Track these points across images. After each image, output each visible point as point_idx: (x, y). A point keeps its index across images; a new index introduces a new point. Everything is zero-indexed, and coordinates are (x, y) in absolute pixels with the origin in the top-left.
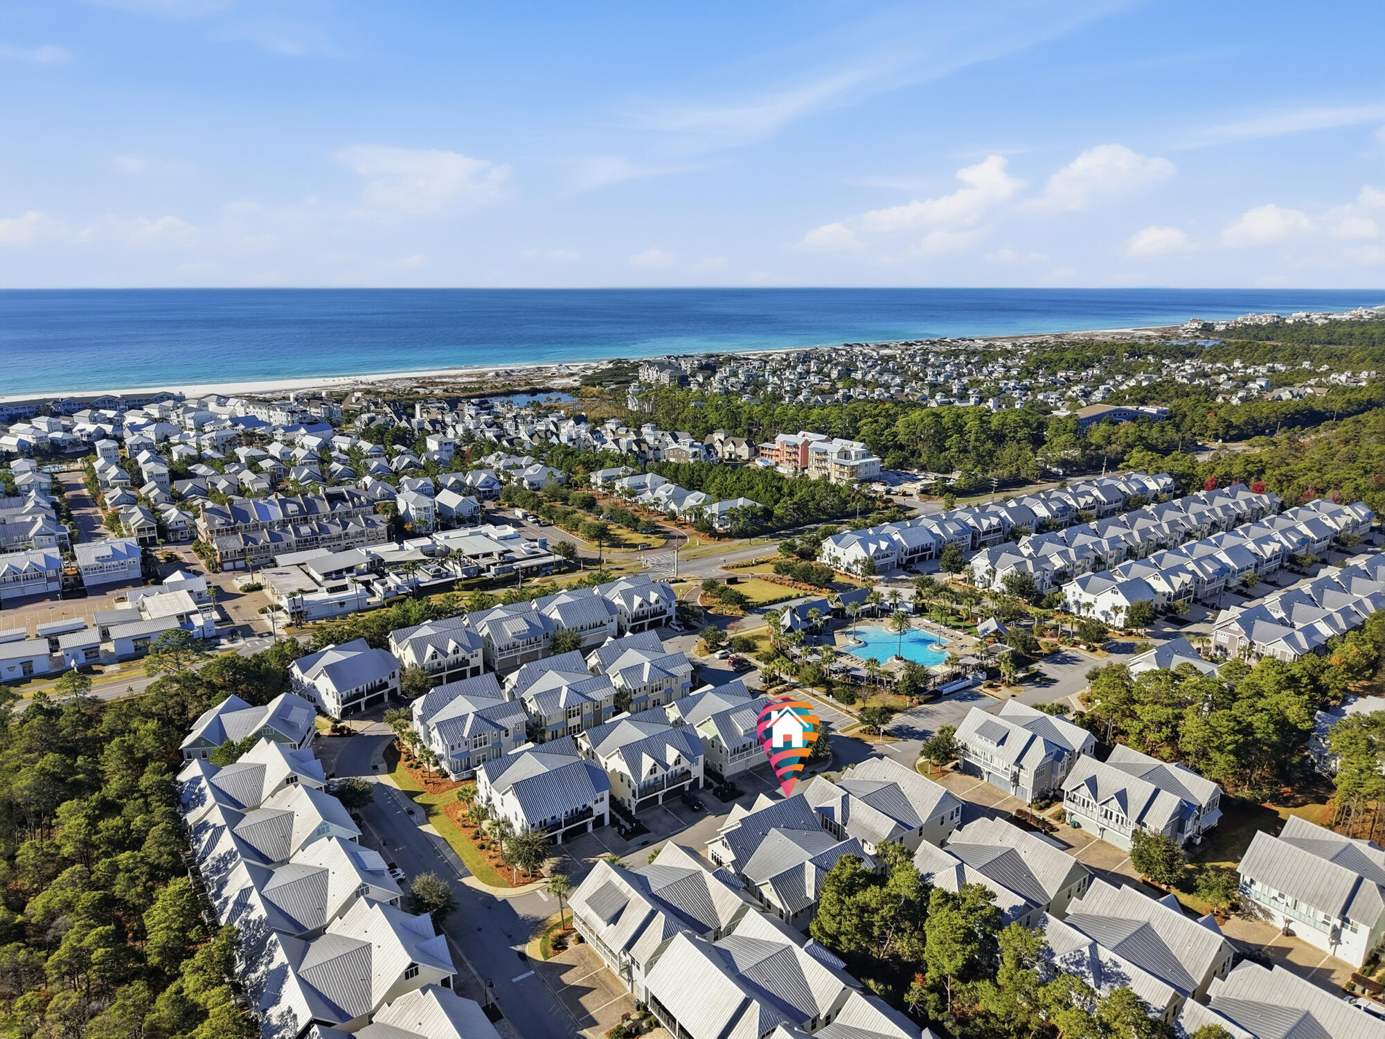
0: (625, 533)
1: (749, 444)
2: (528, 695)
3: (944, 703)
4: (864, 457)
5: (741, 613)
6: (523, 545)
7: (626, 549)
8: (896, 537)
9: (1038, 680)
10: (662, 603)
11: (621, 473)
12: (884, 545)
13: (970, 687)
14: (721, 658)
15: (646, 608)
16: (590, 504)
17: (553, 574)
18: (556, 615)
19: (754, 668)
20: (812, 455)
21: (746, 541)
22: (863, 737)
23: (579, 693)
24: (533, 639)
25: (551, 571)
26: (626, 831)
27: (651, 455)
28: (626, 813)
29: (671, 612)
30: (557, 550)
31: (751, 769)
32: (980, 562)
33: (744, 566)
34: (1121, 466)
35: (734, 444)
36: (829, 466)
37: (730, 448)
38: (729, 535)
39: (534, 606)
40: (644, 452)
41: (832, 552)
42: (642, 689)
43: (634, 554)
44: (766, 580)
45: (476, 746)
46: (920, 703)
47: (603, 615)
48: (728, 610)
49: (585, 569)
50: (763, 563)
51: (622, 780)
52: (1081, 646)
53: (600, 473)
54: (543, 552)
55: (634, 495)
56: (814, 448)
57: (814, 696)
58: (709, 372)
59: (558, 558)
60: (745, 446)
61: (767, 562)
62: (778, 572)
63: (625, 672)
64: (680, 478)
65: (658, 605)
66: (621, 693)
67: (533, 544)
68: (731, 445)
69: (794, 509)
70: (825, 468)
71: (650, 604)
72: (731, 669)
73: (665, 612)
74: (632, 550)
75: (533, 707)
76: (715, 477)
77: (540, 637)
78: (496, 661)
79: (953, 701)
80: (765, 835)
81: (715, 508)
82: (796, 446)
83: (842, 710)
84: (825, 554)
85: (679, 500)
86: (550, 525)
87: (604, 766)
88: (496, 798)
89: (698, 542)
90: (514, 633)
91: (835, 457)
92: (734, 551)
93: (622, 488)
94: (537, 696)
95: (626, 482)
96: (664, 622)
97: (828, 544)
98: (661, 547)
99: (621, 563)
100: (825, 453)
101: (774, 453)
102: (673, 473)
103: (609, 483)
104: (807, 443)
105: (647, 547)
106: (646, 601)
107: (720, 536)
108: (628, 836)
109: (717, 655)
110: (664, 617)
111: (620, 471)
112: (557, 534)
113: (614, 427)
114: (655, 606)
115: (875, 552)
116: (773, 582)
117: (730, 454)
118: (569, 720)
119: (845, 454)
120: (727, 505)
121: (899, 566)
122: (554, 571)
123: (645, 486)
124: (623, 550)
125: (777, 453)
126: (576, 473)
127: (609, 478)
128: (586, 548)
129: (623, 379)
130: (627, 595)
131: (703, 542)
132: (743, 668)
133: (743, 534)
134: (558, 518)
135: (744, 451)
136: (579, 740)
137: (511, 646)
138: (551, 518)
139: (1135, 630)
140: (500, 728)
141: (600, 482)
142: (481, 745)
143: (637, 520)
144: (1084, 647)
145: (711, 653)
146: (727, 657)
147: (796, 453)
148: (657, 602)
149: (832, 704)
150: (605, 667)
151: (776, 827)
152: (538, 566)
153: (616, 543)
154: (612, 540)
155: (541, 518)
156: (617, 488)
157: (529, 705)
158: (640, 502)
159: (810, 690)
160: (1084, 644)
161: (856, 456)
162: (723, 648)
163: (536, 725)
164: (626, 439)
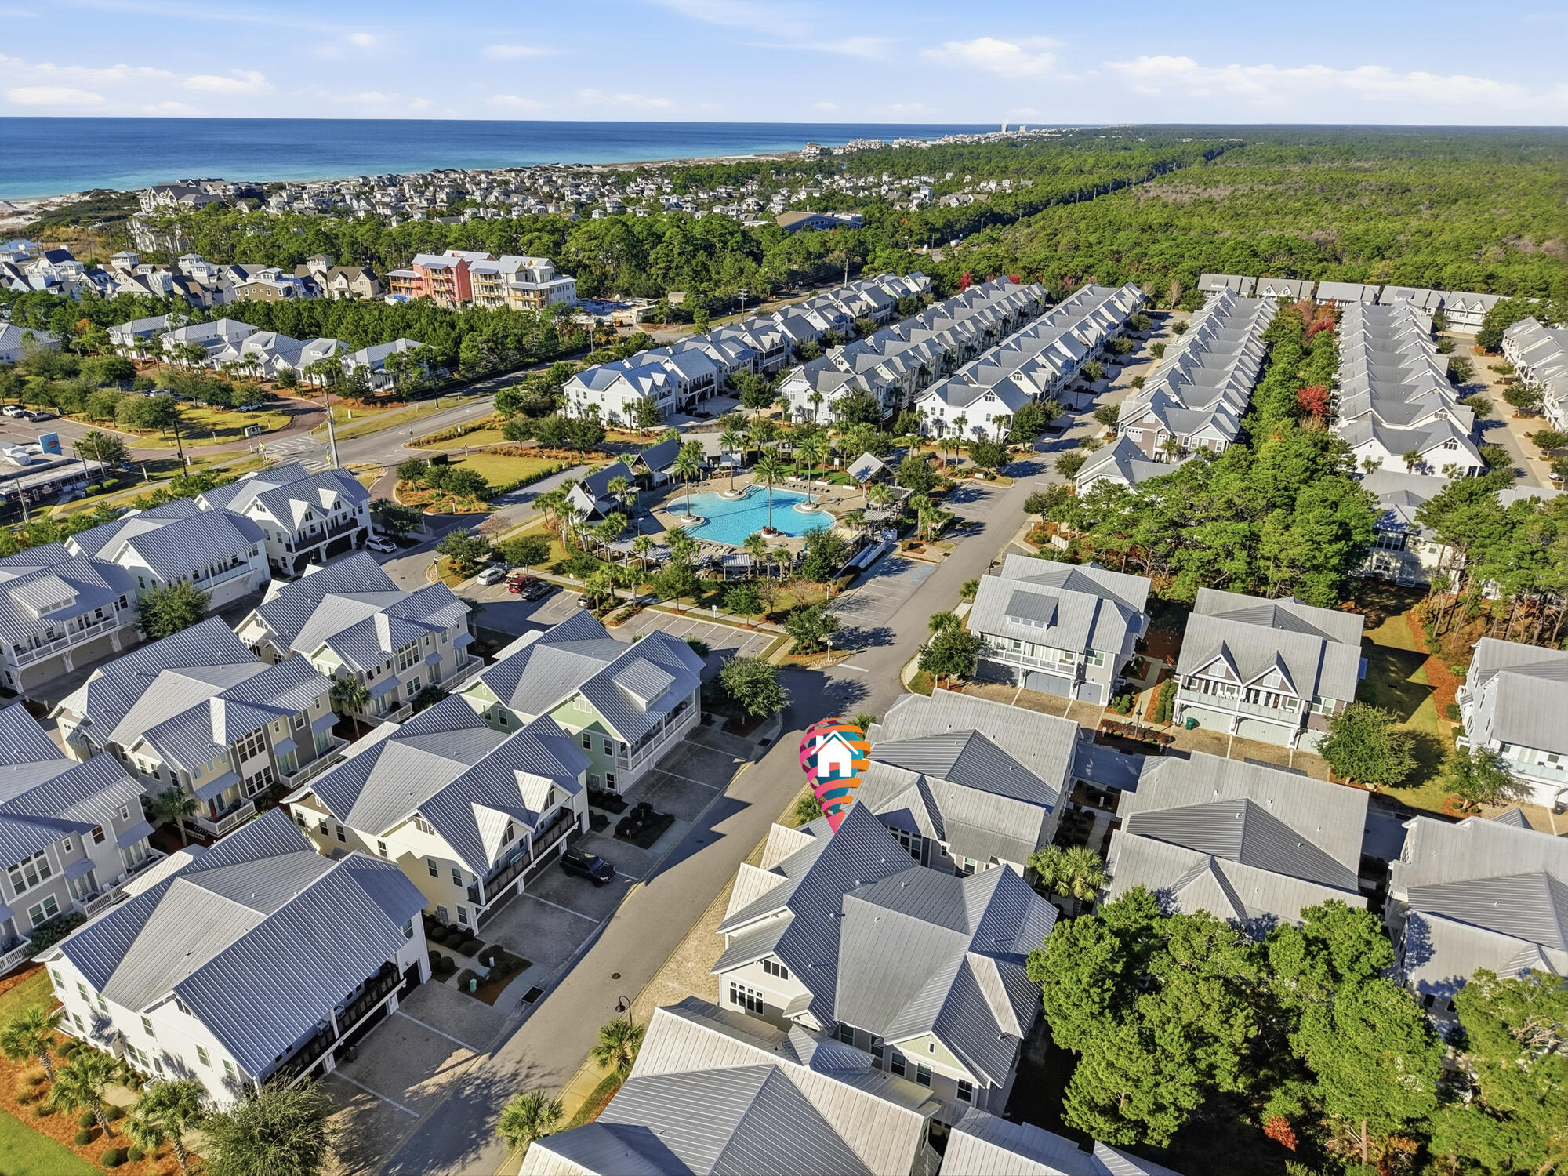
0: (207, 414)
1: (369, 273)
2: (126, 733)
3: (870, 583)
4: (552, 278)
5: (484, 506)
6: (8, 452)
7: (221, 439)
8: (669, 367)
9: (958, 527)
10: (346, 508)
11: (167, 324)
12: (659, 379)
13: (883, 554)
14: (491, 583)
15: (316, 520)
16: (124, 375)
17: (88, 495)
18: (131, 560)
19: (556, 589)
20: (475, 280)
21: (430, 403)
22: (801, 660)
23: (254, 705)
24: (92, 615)
25: (83, 489)
26: (481, 983)
27: (208, 299)
28: (463, 941)
29: (365, 521)
30: (86, 450)
31: (659, 765)
32: (795, 388)
33: (446, 438)
34: (865, 269)
35: (346, 277)
36: (505, 294)
37: (339, 282)
38: (398, 398)
39: (74, 549)
40: (196, 296)
41: (582, 400)
42: (383, 668)
43: (241, 444)
44: (495, 453)
45: (20, 888)
46: (841, 590)
47: (233, 545)
48: (458, 505)
49: (152, 479)
50: (474, 430)
51: (434, 873)
52: (977, 475)
53: (127, 327)
54: (55, 458)
55: (201, 356)
56: (477, 270)
57: (683, 612)
58: (256, 200)
59: (93, 464)
60: (363, 278)
61: (480, 428)
62: (513, 437)
63: (337, 641)
64: (278, 324)
65: (339, 512)
66: (342, 684)
67: (29, 448)
68: (341, 278)
69: (490, 350)
70: (500, 298)
71: (325, 512)
72: (519, 597)
73: (353, 523)
74: (232, 438)
75: (148, 759)
76: (340, 318)
77: (108, 608)
78: (15, 675)
79: (879, 578)
80: (840, 915)
81: (363, 357)
82: (448, 270)
83: (740, 625)
84: (571, 404)
85: (293, 356)
86: (53, 417)
87: (376, 850)
88: (124, 1020)
89: (352, 414)
90: (43, 610)
91: (512, 279)
92: (414, 420)
93: (177, 346)
94: (154, 735)
95: (182, 336)
96: (354, 541)
97: (574, 389)
98: (286, 428)
99: (221, 461)
100: (497, 275)
101: (413, 284)
102: (265, 317)
103: (150, 342)
104: (463, 266)
105: (264, 432)
106: (316, 506)
107: (385, 401)
108: (487, 990)
109: (481, 580)
110: (353, 532)
111: (165, 321)
112: (74, 429)
113: (127, 265)
114: (332, 515)
115: (651, 390)
116: (508, 453)
117: (342, 293)
118: (243, 765)
119: (525, 275)
120: (382, 351)
121: (679, 410)
122: (88, 490)
123: (218, 340)
124: (215, 439)
125: (419, 283)
126: (78, 333)
127: (147, 335)
128: (142, 445)
129: (115, 214)
130: (276, 502)
131: (357, 412)
132: (539, 593)
133: (420, 394)
134: (68, 401)
135: (363, 286)
136: (295, 808)
137: (42, 636)
138: (54, 404)
139: (1020, 446)
140: (81, 828)
141: (130, 342)
142: (33, 880)
143: (227, 390)
144: (981, 476)
145: (467, 577)
146: (503, 579)
147: (448, 281)
148: (337, 505)
149: (717, 620)
150: (286, 640)
151: (850, 889)
152: (52, 484)
153: (200, 432)
154: (187, 427)
155: (31, 408)
156: (166, 346)
157: (134, 757)
158: (218, 368)
159: (672, 604)
160: (980, 471)
161: (542, 277)
162: (486, 566)
163: (169, 797)
164: (158, 279)
